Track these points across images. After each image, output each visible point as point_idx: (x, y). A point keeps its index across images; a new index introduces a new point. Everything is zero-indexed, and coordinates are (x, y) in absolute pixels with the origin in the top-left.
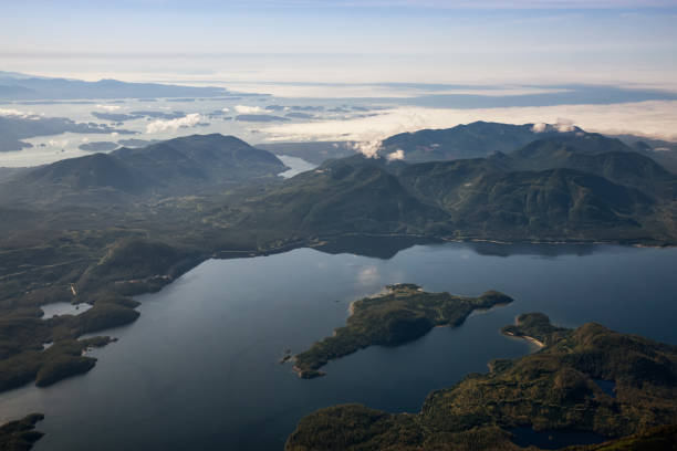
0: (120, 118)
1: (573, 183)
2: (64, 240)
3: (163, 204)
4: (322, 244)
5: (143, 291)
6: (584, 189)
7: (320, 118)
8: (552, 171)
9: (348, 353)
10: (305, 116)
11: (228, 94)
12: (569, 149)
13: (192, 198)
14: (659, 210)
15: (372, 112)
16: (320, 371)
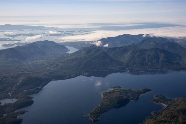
0: (13, 36)
1: (159, 52)
2: (4, 77)
3: (33, 63)
4: (86, 74)
5: (33, 93)
6: (163, 54)
7: (75, 34)
8: (152, 49)
9: (106, 111)
10: (70, 34)
11: (45, 28)
12: (154, 42)
13: (42, 61)
14: (184, 59)
15: (90, 32)
16: (98, 119)
